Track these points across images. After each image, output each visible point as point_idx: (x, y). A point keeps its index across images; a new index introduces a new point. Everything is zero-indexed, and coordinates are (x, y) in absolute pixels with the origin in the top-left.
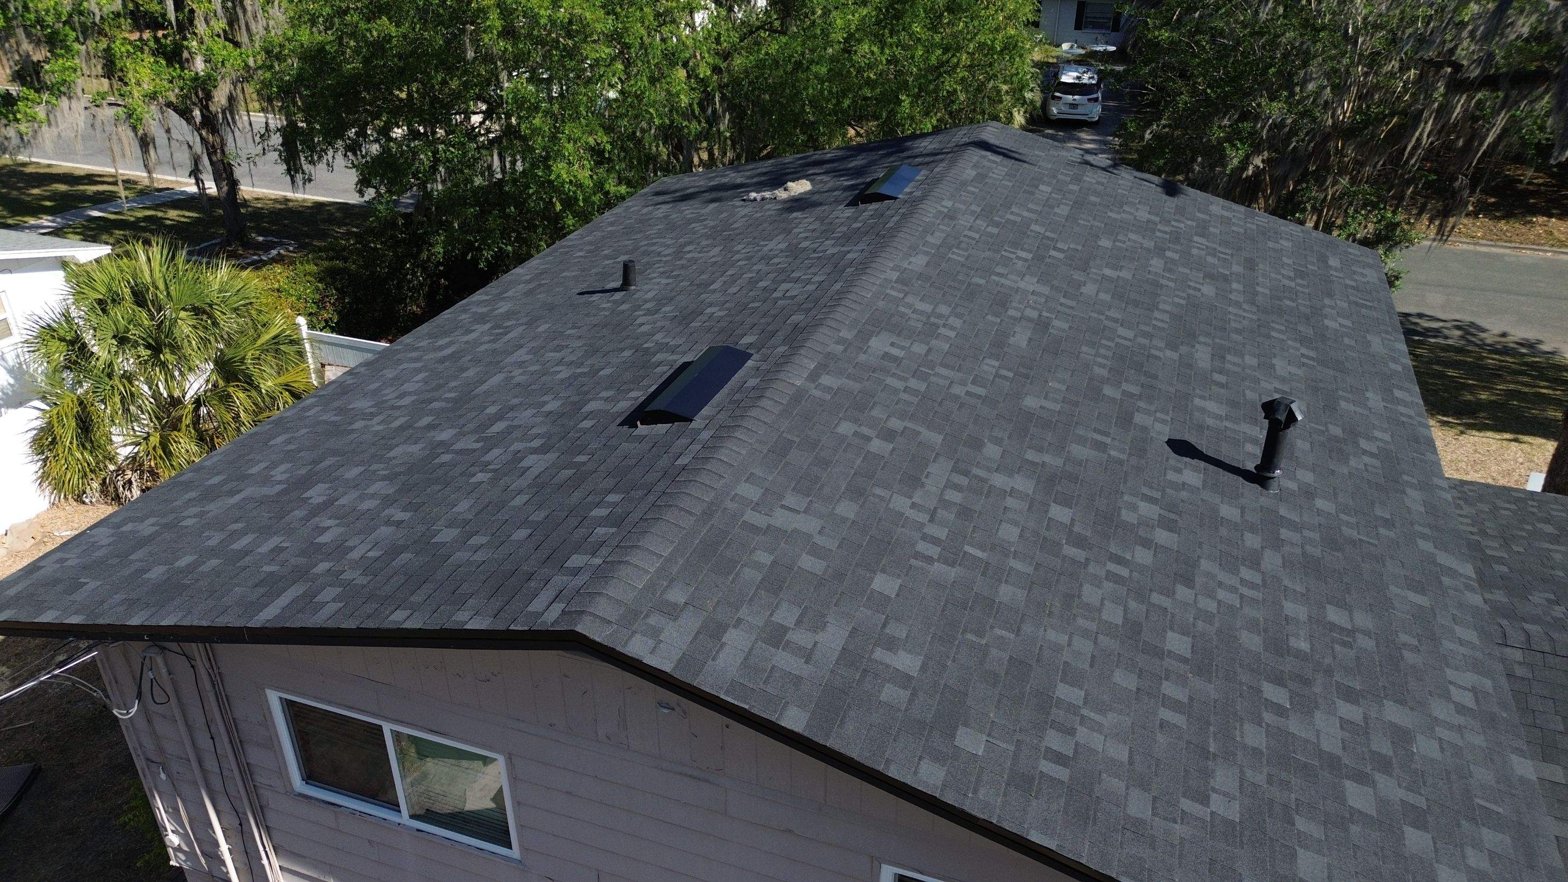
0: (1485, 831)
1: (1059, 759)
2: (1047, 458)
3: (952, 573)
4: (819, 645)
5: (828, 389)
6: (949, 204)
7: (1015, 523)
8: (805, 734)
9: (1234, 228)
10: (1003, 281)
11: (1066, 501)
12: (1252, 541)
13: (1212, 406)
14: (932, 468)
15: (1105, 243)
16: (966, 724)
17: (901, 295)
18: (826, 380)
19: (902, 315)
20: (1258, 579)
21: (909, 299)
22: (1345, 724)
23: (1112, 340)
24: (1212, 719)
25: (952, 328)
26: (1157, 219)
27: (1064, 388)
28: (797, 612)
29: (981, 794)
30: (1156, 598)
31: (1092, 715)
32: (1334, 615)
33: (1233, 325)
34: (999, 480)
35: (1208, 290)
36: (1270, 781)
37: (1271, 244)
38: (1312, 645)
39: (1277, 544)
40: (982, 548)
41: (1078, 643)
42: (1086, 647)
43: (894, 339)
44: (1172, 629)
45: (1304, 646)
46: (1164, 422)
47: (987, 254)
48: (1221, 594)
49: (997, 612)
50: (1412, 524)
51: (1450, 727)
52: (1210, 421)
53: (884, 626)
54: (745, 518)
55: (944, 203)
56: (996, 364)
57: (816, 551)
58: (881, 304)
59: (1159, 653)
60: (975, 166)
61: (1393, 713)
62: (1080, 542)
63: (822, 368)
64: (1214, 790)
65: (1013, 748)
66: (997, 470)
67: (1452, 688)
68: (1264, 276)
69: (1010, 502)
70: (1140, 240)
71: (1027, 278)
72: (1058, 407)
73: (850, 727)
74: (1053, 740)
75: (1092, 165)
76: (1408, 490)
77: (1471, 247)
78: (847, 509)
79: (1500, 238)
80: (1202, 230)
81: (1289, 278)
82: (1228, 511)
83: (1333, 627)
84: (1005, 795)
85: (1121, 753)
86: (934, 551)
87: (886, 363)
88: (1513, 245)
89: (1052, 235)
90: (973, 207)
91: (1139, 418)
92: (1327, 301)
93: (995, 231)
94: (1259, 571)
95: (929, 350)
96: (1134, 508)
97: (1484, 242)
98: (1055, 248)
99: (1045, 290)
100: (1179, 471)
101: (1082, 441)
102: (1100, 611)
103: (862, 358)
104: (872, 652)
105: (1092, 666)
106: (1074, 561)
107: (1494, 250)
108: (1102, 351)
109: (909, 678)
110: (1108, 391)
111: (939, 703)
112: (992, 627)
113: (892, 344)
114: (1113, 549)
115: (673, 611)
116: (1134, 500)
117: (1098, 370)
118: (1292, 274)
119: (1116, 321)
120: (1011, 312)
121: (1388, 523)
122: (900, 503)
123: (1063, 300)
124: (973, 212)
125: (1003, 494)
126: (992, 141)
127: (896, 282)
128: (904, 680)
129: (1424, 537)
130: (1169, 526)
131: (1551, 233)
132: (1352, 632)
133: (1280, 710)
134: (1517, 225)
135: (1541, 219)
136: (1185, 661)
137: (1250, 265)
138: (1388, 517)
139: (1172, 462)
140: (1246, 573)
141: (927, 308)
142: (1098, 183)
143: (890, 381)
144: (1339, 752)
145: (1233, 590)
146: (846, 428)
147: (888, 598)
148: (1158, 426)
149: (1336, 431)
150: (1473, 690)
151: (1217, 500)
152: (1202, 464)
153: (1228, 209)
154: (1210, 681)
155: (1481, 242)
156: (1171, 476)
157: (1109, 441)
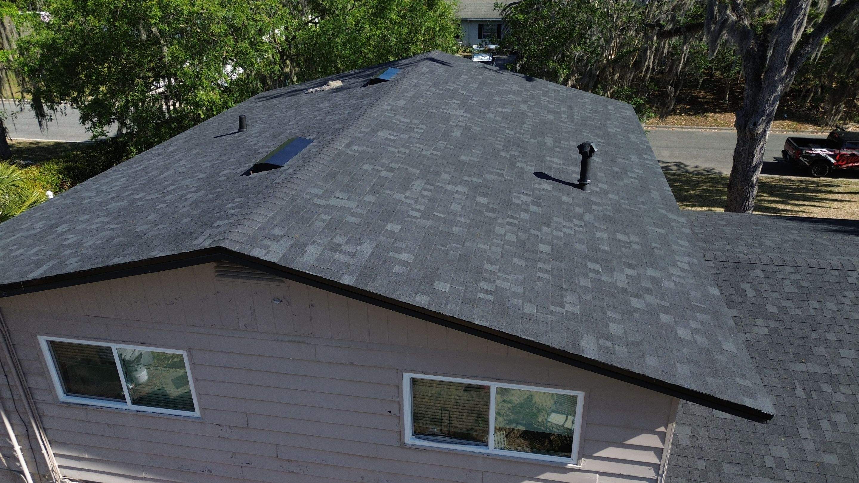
0: (698, 314)
1: (488, 292)
2: (474, 179)
3: (428, 223)
4: (359, 251)
5: (357, 151)
6: (416, 81)
7: (460, 204)
8: (354, 286)
9: (561, 94)
10: (445, 111)
11: (484, 195)
12: (579, 210)
13: (555, 160)
14: (414, 183)
15: (496, 98)
16: (439, 280)
17: (393, 115)
18: (355, 147)
19: (394, 123)
20: (582, 224)
21: (397, 117)
22: (628, 276)
23: (504, 135)
24: (564, 276)
25: (420, 129)
26: (523, 90)
27: (481, 153)
28: (346, 239)
29: (449, 306)
30: (532, 232)
31: (503, 275)
32: (620, 237)
33: (564, 130)
34: (450, 187)
35: (550, 117)
36: (594, 298)
37: (579, 100)
38: (610, 247)
39: (591, 211)
40: (443, 213)
41: (494, 249)
42: (500, 250)
43: (390, 132)
44: (541, 242)
45: (606, 248)
46: (532, 166)
47: (437, 101)
48: (565, 230)
49: (452, 237)
50: (655, 204)
51: (679, 277)
52: (554, 166)
53: (394, 243)
54: (314, 201)
55: (413, 80)
56: (446, 143)
57: (353, 214)
58: (382, 119)
59: (535, 252)
60: (428, 67)
61: (651, 272)
62: (493, 211)
63: (353, 142)
64: (566, 302)
65: (464, 289)
66: (448, 184)
67: (678, 263)
68: (577, 112)
69: (456, 196)
70: (514, 97)
71: (458, 110)
72: (478, 160)
73: (378, 283)
74: (484, 285)
75: (488, 69)
76: (653, 191)
77: (680, 129)
78: (370, 198)
79: (693, 124)
80: (546, 94)
81: (589, 113)
82: (564, 199)
83: (620, 241)
84: (461, 306)
85: (520, 290)
86: (418, 214)
87: (387, 142)
88: (700, 127)
89: (470, 95)
90: (428, 83)
91: (519, 164)
92: (608, 122)
93: (441, 92)
94: (583, 221)
95: (410, 137)
96: (519, 198)
97: (686, 127)
98: (471, 100)
99: (468, 115)
100: (540, 184)
101: (492, 173)
102: (505, 236)
103: (374, 139)
104: (388, 253)
105: (502, 257)
106: (490, 218)
107: (691, 130)
108: (498, 139)
109: (408, 263)
110: (502, 154)
111: (424, 272)
112: (450, 243)
113: (390, 134)
114: (509, 213)
115: (276, 239)
116: (519, 195)
117: (496, 146)
118: (591, 112)
119: (505, 127)
120: (451, 123)
121: (644, 203)
122: (398, 196)
123: (477, 119)
124: (429, 85)
125: (452, 192)
126: (436, 57)
127: (390, 110)
128: (406, 264)
129: (661, 208)
130: (537, 204)
131: (717, 120)
132: (630, 243)
133: (596, 272)
134: (700, 118)
135: (710, 114)
136: (548, 254)
137: (570, 108)
138: (644, 201)
139: (537, 181)
140: (576, 222)
141: (408, 121)
142: (492, 75)
143: (389, 148)
144: (627, 287)
145: (571, 228)
146: (367, 167)
147: (395, 233)
148: (529, 167)
149: (616, 169)
150: (688, 263)
151: (560, 195)
152: (552, 181)
153: (558, 87)
154: (561, 262)
155: (684, 126)
156: (536, 186)
157: (505, 173)
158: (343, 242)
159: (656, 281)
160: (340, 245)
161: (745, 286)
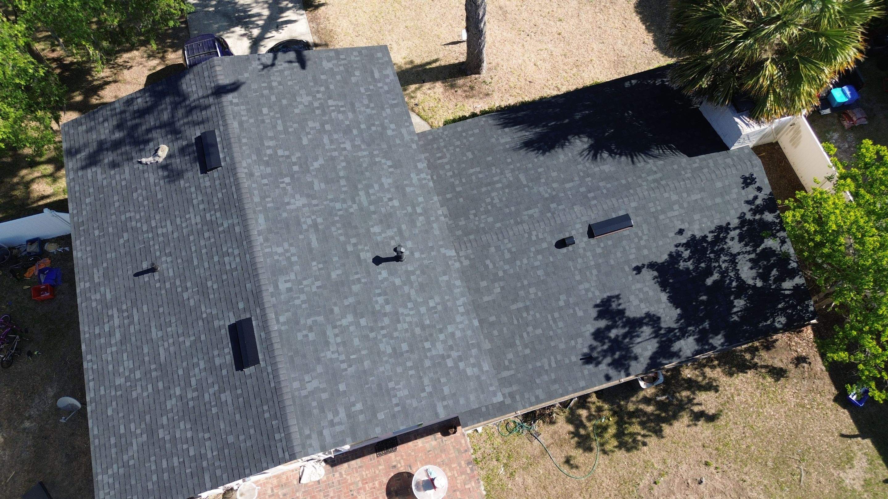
0: (472, 350)
1: (397, 405)
2: (350, 300)
3: (353, 369)
5: (284, 323)
7: (356, 336)
10: (291, 207)
11: (362, 315)
12: (406, 289)
13: (376, 229)
14: (328, 333)
15: (305, 140)
16: (378, 412)
17: (270, 249)
18: (281, 319)
19: (278, 261)
20: (412, 305)
21: (274, 249)
22: (442, 342)
23: (337, 215)
24: (419, 365)
25: (294, 255)
26: (311, 98)
27: (338, 258)
28: (331, 413)
30: (395, 334)
31: (398, 387)
32: (431, 303)
33: (364, 165)
34: (344, 322)
35: (348, 145)
36: (434, 373)
39: (412, 285)
40: (354, 353)
41: (386, 367)
43: (283, 278)
44: (402, 342)
45: (428, 322)
46: (368, 251)
47: (277, 191)
48: (407, 319)
49: (367, 373)
51: (461, 323)
52: (378, 238)
53: (349, 400)
54: (302, 395)
55: (243, 165)
56: (315, 263)
57: (323, 391)
58: (268, 261)
59: (402, 354)
60: (233, 114)
61: (450, 329)
62: (372, 329)
63: (277, 314)
64: (425, 386)
65: (388, 410)
66: (342, 318)
67: (459, 308)
68: (360, 113)
69: (351, 329)
70: (314, 125)
71: (296, 197)
72: (341, 271)
74: (394, 401)
76: (434, 225)
81: (368, 106)
82: (397, 282)
83: (432, 308)
85: (407, 392)
86: (345, 365)
87: (290, 294)
89: (287, 153)
90: (253, 157)
91: (362, 256)
93: (270, 169)
94: (412, 301)
95: (296, 274)
96: (377, 302)
98: (293, 163)
99: (305, 200)
100: (380, 273)
101: (354, 282)
102: (386, 351)
103: (282, 298)
104: (351, 410)
105: (392, 371)
106: (374, 338)
108: (338, 225)
109: (362, 410)
110: (349, 248)
111: (370, 412)
112: (369, 379)
113: (285, 282)
114: (380, 325)
116: (376, 298)
117: (341, 239)
118: (367, 101)
119: (332, 200)
120: (303, 227)
121: (433, 248)
122: (329, 355)
123: (313, 202)
124: (255, 161)
125: (348, 327)
127: (264, 242)
129: (442, 246)
130: (387, 302)
132: (436, 306)
133: (429, 350)
136: (408, 351)
137: (353, 107)
138: (432, 245)
139: (377, 271)
140: (409, 305)
141: (282, 249)
143: (295, 302)
144: (443, 352)
145: (409, 314)
146: (300, 336)
147: (345, 391)
148: (368, 255)
150: (463, 304)
151: (393, 278)
154: (415, 354)
156: (380, 277)
157: (360, 276)
158: (332, 417)
159: (453, 335)
160: (332, 420)
161: (488, 262)
